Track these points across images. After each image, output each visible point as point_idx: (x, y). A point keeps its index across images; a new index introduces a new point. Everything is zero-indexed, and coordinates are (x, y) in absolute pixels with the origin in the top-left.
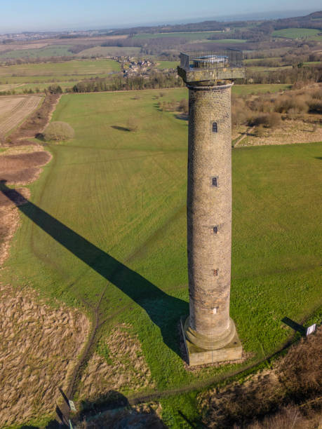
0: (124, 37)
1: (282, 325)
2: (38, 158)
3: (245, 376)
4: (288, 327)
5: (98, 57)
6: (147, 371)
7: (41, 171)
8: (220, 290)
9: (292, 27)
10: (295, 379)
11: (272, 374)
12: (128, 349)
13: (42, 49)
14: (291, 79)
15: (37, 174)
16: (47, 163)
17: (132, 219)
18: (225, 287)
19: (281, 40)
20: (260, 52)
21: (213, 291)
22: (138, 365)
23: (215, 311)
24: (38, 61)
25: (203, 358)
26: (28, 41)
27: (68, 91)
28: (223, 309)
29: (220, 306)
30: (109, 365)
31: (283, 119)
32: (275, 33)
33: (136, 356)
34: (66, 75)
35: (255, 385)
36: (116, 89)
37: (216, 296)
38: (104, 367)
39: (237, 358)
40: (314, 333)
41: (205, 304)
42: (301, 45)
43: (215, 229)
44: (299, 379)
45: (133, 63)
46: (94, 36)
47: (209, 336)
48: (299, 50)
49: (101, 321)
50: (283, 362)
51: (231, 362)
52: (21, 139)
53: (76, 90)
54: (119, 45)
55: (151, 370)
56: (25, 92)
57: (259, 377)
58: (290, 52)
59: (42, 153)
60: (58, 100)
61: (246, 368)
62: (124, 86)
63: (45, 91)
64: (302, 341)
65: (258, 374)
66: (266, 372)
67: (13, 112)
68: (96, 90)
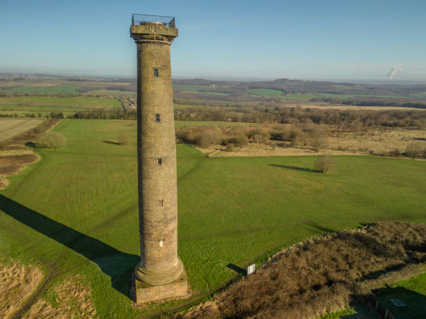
0: (128, 84)
1: (227, 269)
2: (26, 158)
3: (188, 308)
4: (232, 271)
5: (102, 96)
6: (93, 311)
7: (25, 168)
8: (166, 222)
9: (262, 88)
10: (233, 306)
11: (213, 305)
12: (76, 294)
13: (51, 87)
14: (260, 120)
15: (21, 169)
16: (34, 162)
17: (106, 200)
18: (171, 220)
19: (255, 96)
20: (238, 103)
21: (159, 222)
22: (84, 306)
23: (161, 244)
24: (45, 95)
25: (150, 294)
26: (39, 81)
27: (69, 117)
28: (170, 243)
29: (167, 239)
30: (53, 307)
31: (251, 142)
32: (249, 91)
33: (84, 299)
34: (70, 107)
35: (196, 314)
36: (114, 118)
37: (162, 227)
38: (48, 309)
39: (184, 294)
40: (254, 273)
41: (153, 237)
42: (270, 100)
43: (160, 161)
44: (236, 306)
45: (133, 102)
46: (101, 81)
47: (157, 272)
48: (267, 104)
49: (54, 274)
50: (224, 294)
51: (178, 299)
52: (12, 145)
53: (76, 116)
54: (122, 89)
55: (97, 310)
56: (27, 116)
57: (201, 308)
58: (261, 104)
59: (31, 155)
60: (58, 123)
61: (191, 302)
62: (121, 116)
63: (47, 117)
64: (243, 278)
65: (201, 305)
66: (207, 304)
67: (10, 129)
68: (96, 118)
